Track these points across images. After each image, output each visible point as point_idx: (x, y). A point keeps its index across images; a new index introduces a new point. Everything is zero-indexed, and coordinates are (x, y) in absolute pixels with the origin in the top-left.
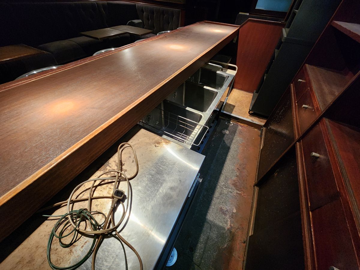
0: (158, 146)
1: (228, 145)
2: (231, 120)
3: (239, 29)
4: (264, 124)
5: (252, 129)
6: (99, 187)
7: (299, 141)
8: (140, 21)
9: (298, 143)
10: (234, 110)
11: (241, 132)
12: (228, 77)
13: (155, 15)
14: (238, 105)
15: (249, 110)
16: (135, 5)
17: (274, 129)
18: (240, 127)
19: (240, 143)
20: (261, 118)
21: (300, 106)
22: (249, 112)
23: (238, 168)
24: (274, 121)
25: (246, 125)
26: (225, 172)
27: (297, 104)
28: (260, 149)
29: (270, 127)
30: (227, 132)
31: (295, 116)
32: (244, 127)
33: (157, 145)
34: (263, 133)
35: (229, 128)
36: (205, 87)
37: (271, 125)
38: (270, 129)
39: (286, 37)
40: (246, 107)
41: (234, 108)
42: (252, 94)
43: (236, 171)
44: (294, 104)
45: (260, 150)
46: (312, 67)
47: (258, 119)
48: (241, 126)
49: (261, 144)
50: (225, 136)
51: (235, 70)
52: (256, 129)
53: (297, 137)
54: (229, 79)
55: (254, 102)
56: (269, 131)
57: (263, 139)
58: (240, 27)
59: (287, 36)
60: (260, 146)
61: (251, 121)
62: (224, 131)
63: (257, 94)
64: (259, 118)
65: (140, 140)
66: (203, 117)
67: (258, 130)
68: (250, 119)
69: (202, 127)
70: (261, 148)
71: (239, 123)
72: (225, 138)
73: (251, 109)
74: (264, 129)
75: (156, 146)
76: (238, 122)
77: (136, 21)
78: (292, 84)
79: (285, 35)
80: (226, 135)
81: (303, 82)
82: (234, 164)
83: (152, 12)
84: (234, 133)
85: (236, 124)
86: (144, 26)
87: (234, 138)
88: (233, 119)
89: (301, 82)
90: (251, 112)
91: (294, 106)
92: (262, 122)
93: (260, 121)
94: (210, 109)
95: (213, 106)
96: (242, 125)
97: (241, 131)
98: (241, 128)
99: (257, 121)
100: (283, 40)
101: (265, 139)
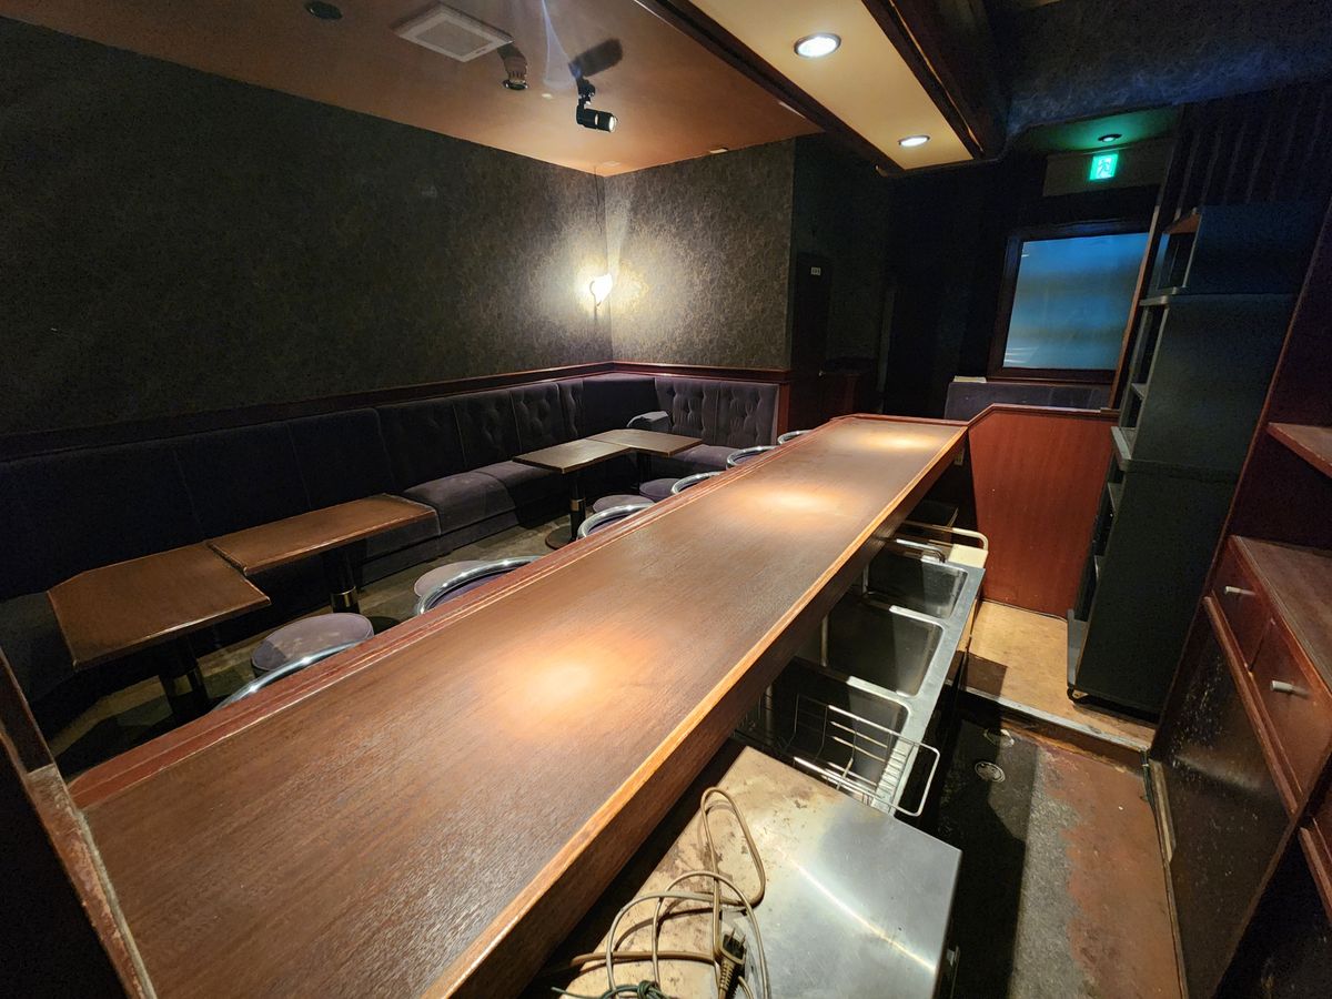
0: (805, 807)
1: (1014, 831)
2: (1004, 725)
3: (967, 432)
4: (1150, 745)
5: (1100, 764)
6: (667, 923)
7: (1305, 821)
8: (663, 414)
9: (1305, 831)
10: (1007, 681)
11: (1056, 778)
12: (965, 574)
13: (704, 400)
14: (1015, 664)
15: (1069, 684)
16: (652, 382)
17: (1199, 767)
18: (1049, 756)
19: (1063, 827)
20: (1126, 721)
21: (1264, 682)
22: (1070, 693)
23: (1084, 951)
24: (1187, 736)
25: (1071, 749)
26: (1031, 964)
27: (1250, 674)
28: (1163, 860)
29: (1181, 759)
30: (998, 774)
31: (1260, 722)
32: (1067, 757)
33: (801, 802)
34: (1158, 785)
35: (1003, 757)
36: (894, 609)
37: (1178, 751)
38: (1183, 767)
39: (1130, 458)
40: (1051, 672)
41: (1003, 677)
42: (1063, 624)
43: (1077, 964)
44: (1240, 674)
45: (1167, 865)
46: (1263, 545)
47: (1114, 721)
48: (1049, 749)
49: (1160, 834)
50: (994, 791)
51: (982, 548)
52: (1121, 766)
53: (1294, 806)
54: (969, 583)
55: (1078, 653)
56: (1179, 779)
57: (1163, 814)
58: (970, 427)
59: (1134, 454)
60: (1161, 844)
61: (1088, 731)
62: (980, 769)
63: (1084, 626)
64: (1119, 718)
65: (750, 782)
66: (910, 713)
67: (1129, 772)
68: (1081, 722)
69: (916, 750)
70: (1170, 859)
71: (1040, 738)
72: (996, 800)
73: (1073, 683)
74: (1156, 769)
75: (798, 806)
76: (1035, 731)
77: (652, 416)
78: (1209, 599)
79: (1126, 453)
80: (994, 786)
81: (1247, 597)
82: (1064, 928)
83: (698, 393)
84: (1026, 776)
85: (1026, 738)
86: (673, 424)
87: (1033, 802)
88: (1010, 718)
89: (1239, 594)
90: (1076, 692)
91: (1242, 681)
92: (1136, 736)
93: (1130, 733)
94: (930, 685)
95: (936, 675)
96: (1055, 744)
97: (1054, 772)
98: (1053, 760)
99: (1117, 732)
100: (1122, 468)
101: (1174, 815)
